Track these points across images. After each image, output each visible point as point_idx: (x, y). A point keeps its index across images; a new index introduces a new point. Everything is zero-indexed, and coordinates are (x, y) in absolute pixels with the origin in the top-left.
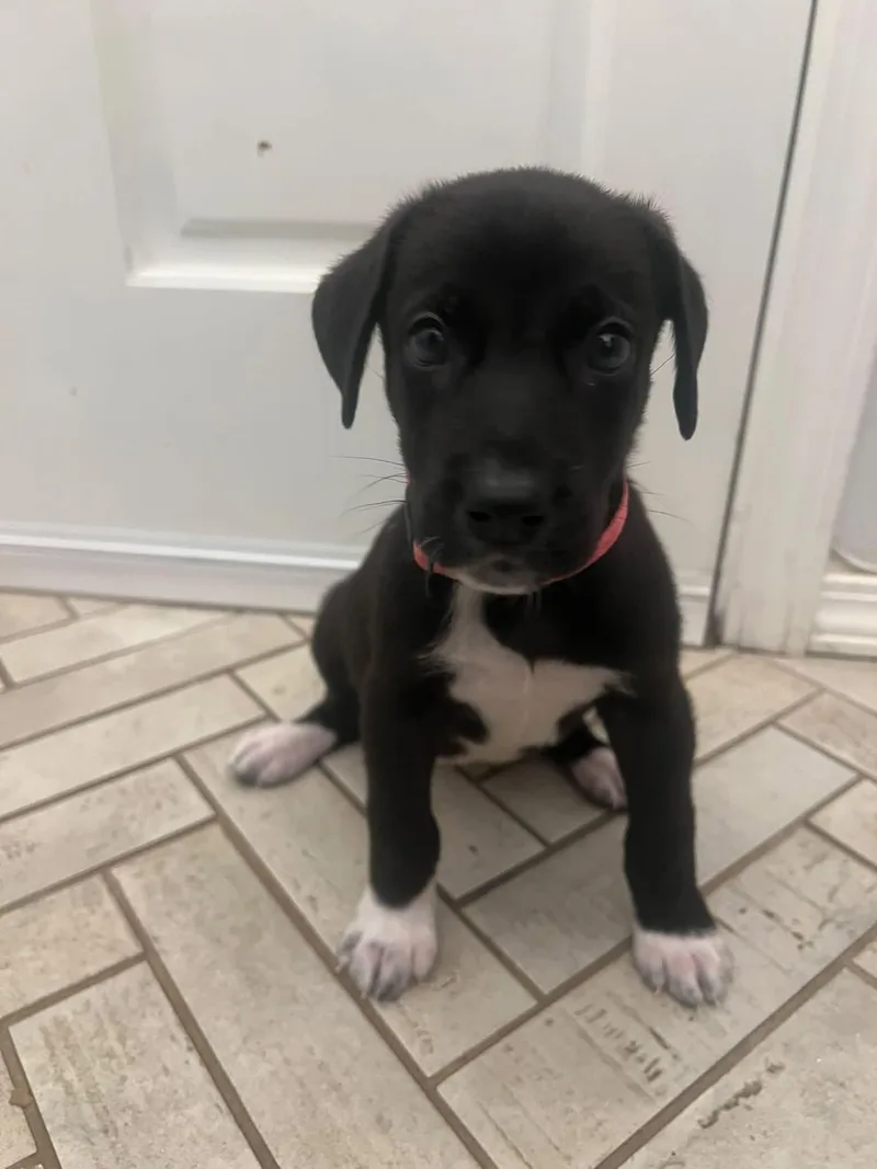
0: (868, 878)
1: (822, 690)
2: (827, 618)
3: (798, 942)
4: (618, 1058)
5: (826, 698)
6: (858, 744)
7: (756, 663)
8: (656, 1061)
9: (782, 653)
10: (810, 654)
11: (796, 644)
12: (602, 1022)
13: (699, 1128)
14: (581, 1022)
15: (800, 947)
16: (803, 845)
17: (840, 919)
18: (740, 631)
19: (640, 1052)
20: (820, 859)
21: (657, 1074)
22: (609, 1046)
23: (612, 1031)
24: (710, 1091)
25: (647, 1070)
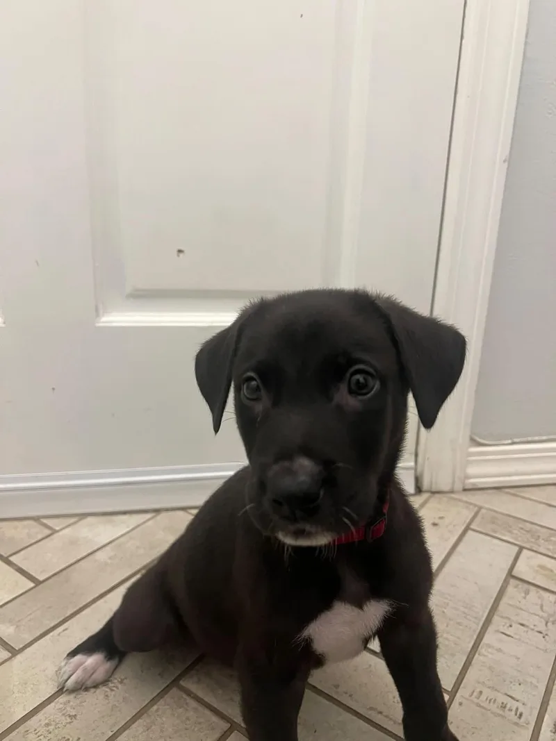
0: (552, 598)
1: (480, 508)
2: (471, 470)
3: (542, 635)
4: (501, 712)
5: (483, 511)
6: (510, 532)
7: (444, 498)
8: (517, 709)
9: (452, 492)
10: (465, 490)
11: (458, 486)
12: (483, 697)
13: (553, 734)
14: (476, 700)
15: (544, 637)
16: (516, 587)
17: (551, 619)
18: (431, 482)
19: (508, 706)
20: (527, 592)
21: (521, 715)
22: (493, 707)
23: (490, 700)
24: (547, 716)
25: (516, 714)
